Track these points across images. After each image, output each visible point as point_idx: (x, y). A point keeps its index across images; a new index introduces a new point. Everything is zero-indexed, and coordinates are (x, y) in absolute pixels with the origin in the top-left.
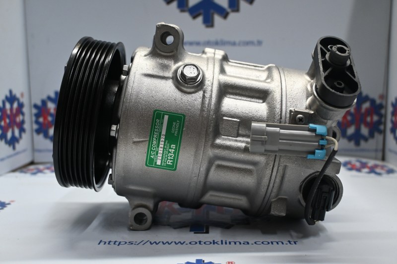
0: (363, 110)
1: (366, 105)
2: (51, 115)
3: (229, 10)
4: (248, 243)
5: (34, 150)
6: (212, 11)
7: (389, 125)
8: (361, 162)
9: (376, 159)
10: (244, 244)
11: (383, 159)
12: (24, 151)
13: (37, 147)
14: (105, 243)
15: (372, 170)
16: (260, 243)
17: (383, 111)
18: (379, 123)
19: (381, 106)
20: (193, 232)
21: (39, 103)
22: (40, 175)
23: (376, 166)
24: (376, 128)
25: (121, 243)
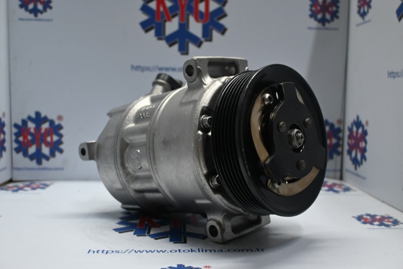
2: (31, 134)
3: (203, 40)
5: (13, 168)
6: (187, 40)
7: (346, 148)
9: (334, 178)
10: (218, 251)
11: (341, 178)
13: (15, 165)
14: (94, 252)
15: (331, 188)
17: (341, 135)
18: (337, 145)
19: (339, 130)
20: (172, 242)
21: (20, 123)
22: (20, 192)
23: (335, 185)
25: (109, 252)
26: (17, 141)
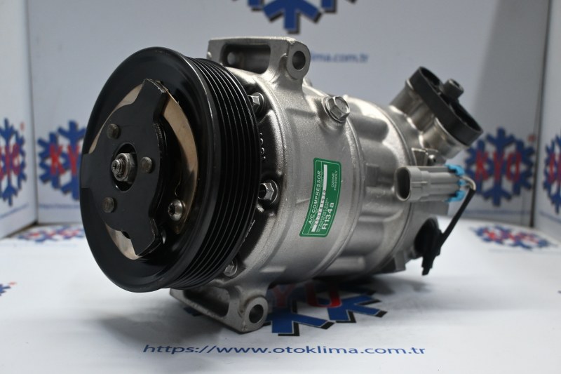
0: (506, 156)
1: (510, 150)
2: (63, 155)
3: (321, 10)
4: (356, 352)
5: (38, 205)
6: (297, 11)
7: (542, 178)
8: (502, 230)
9: (521, 224)
10: (350, 352)
11: (532, 225)
12: (24, 206)
13: (41, 201)
14: (154, 350)
15: (518, 242)
16: (373, 351)
17: (533, 158)
18: (528, 174)
19: (531, 151)
20: (277, 334)
21: (46, 138)
22: (48, 242)
23: (523, 235)
24: (523, 182)
25: (176, 350)
26: (43, 165)
